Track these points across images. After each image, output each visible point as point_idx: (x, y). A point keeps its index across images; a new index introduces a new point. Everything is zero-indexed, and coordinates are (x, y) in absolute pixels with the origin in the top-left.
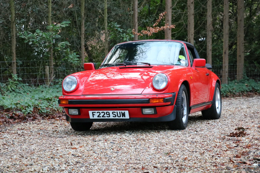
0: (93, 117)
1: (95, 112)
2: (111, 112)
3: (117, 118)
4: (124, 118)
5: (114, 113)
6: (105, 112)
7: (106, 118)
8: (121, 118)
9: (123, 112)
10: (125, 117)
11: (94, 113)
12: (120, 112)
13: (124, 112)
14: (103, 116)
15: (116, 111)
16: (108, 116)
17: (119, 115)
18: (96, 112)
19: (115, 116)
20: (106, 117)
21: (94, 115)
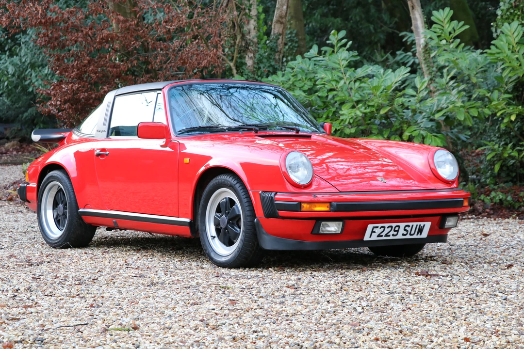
0: (370, 237)
1: (377, 227)
2: (402, 225)
3: (408, 237)
4: (419, 236)
5: (407, 228)
6: (394, 225)
7: (391, 238)
8: (415, 236)
9: (422, 224)
10: (421, 235)
11: (375, 230)
12: (417, 225)
13: (424, 225)
14: (387, 235)
15: (411, 224)
16: (395, 233)
17: (412, 233)
18: (379, 227)
19: (405, 233)
20: (391, 235)
21: (375, 232)
